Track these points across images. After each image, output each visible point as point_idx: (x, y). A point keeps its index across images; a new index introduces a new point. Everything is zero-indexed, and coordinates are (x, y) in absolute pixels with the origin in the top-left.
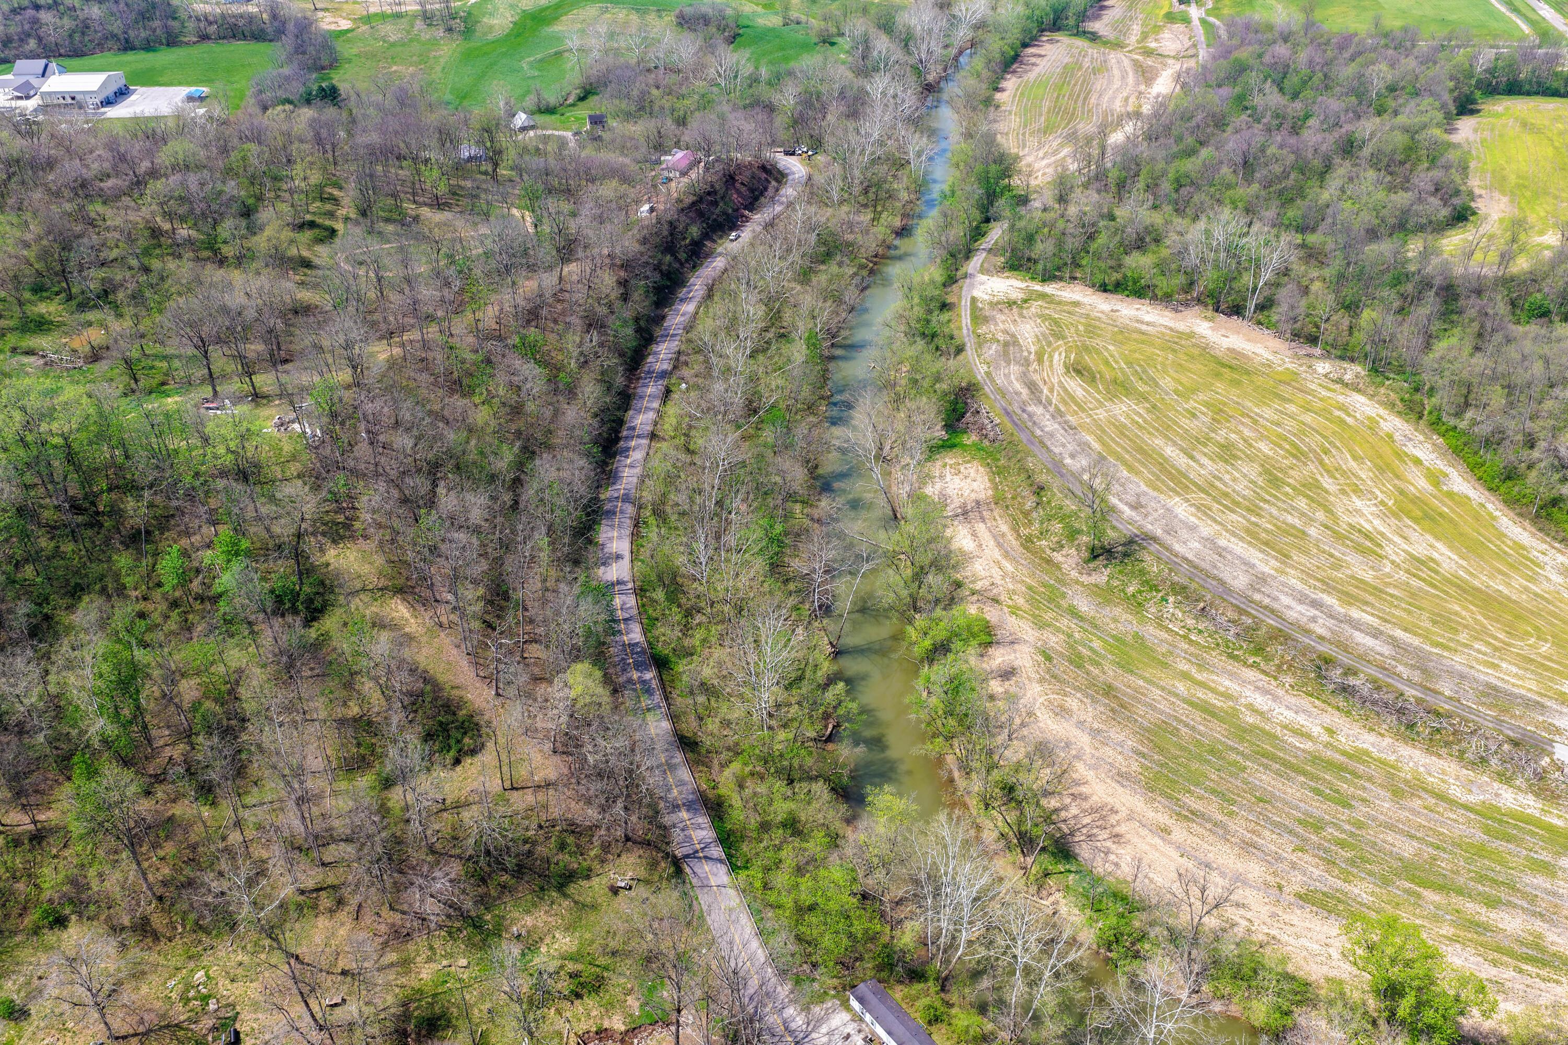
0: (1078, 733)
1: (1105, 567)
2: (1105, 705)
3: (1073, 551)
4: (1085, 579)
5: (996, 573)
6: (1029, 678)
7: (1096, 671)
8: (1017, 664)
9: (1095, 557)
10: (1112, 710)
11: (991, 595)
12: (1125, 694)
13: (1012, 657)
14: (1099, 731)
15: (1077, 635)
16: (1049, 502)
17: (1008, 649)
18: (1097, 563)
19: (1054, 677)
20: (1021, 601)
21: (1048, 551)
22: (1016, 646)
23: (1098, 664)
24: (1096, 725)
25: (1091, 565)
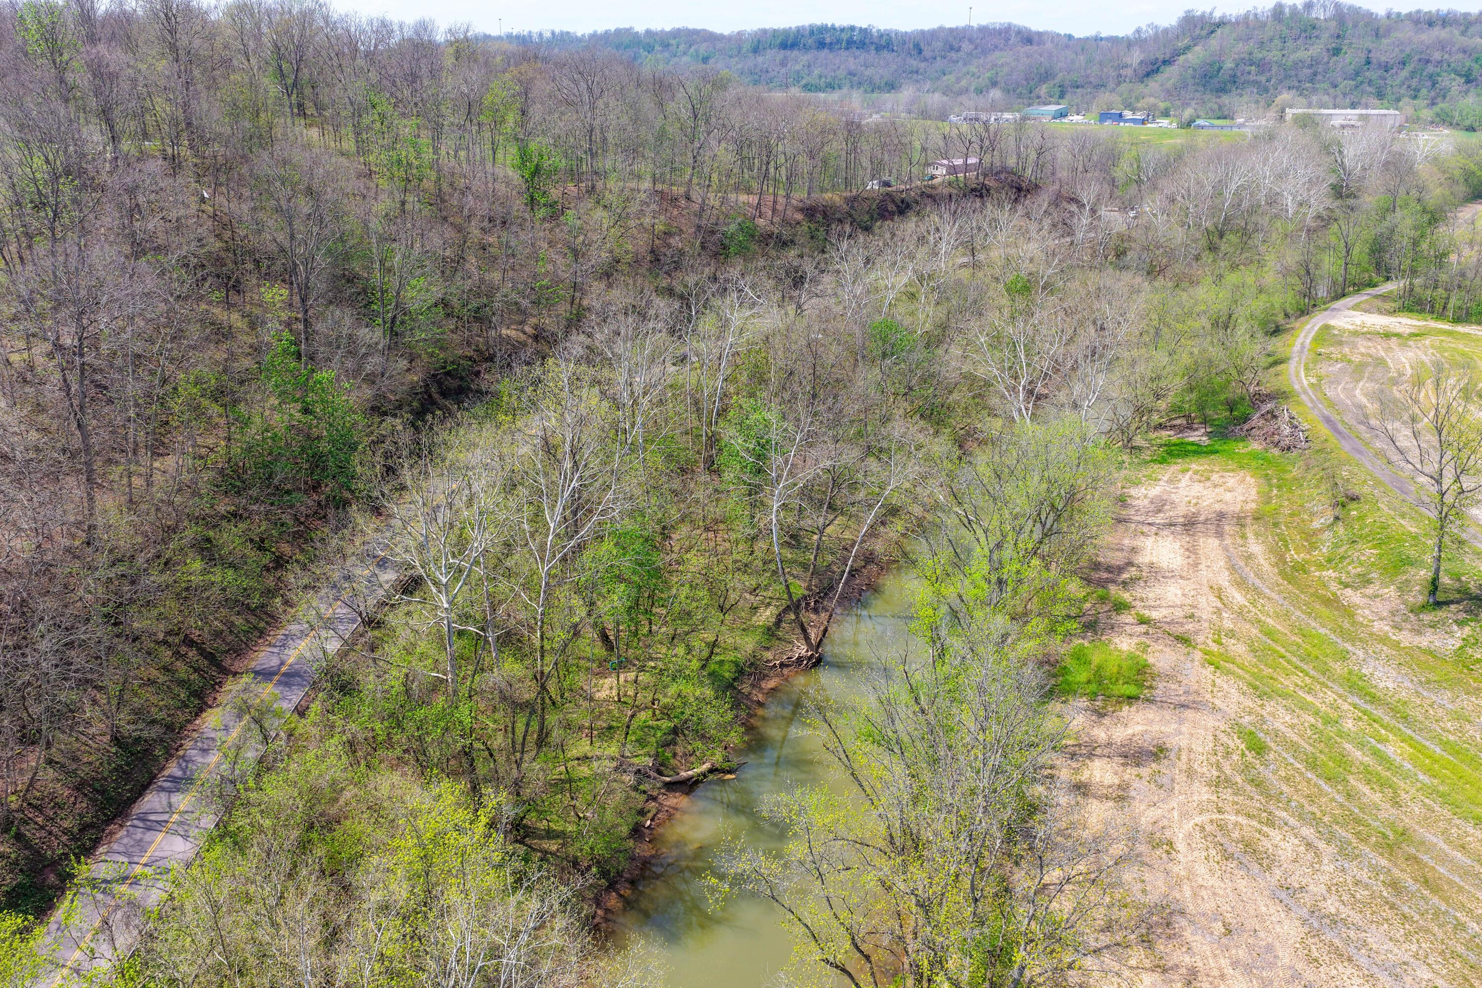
0: (1275, 912)
1: (1460, 624)
2: (1376, 870)
3: (1391, 591)
4: (1406, 638)
5: (1206, 604)
6: (1190, 773)
7: (1372, 796)
8: (1173, 742)
9: (1439, 604)
10: (1395, 885)
11: (1178, 630)
12: (1444, 859)
13: (1171, 728)
14: (1334, 921)
15: (1349, 725)
16: (1360, 518)
17: (1167, 714)
18: (1441, 614)
19: (1258, 783)
20: (1238, 649)
21: (1334, 587)
22: (1189, 714)
23: (1384, 784)
24: (1331, 906)
25: (1427, 617)
